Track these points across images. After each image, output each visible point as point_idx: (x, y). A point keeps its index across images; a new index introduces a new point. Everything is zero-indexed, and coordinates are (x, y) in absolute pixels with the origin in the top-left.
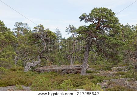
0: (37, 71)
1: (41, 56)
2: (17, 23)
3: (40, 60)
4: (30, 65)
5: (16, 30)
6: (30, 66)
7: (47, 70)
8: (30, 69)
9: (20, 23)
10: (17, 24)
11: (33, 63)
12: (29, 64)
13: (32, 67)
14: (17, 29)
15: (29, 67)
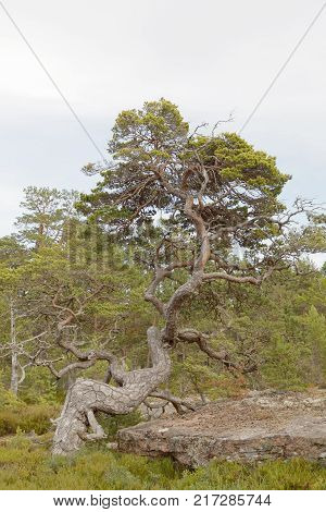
0: (154, 446)
1: (171, 330)
2: (31, 191)
3: (163, 361)
4: (91, 401)
5: (32, 226)
6: (95, 411)
7: (237, 445)
8: (99, 431)
9: (44, 193)
10: (35, 198)
11: (120, 383)
12: (87, 391)
13: (111, 413)
14: (35, 221)
15: (90, 414)
